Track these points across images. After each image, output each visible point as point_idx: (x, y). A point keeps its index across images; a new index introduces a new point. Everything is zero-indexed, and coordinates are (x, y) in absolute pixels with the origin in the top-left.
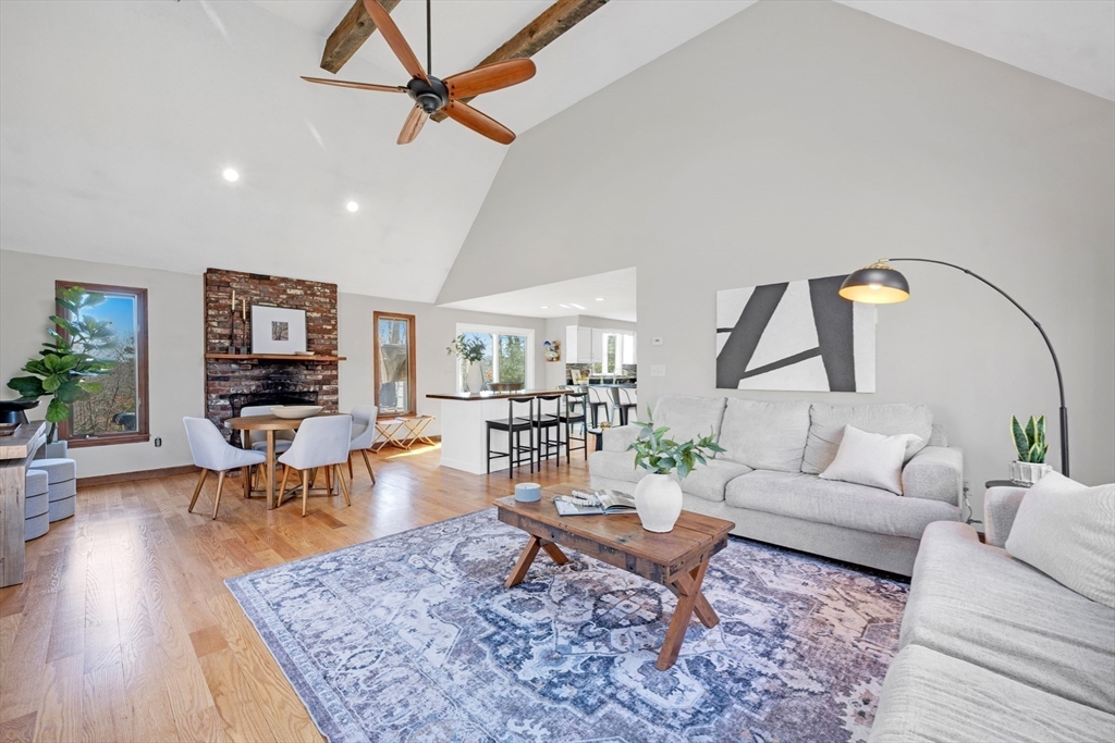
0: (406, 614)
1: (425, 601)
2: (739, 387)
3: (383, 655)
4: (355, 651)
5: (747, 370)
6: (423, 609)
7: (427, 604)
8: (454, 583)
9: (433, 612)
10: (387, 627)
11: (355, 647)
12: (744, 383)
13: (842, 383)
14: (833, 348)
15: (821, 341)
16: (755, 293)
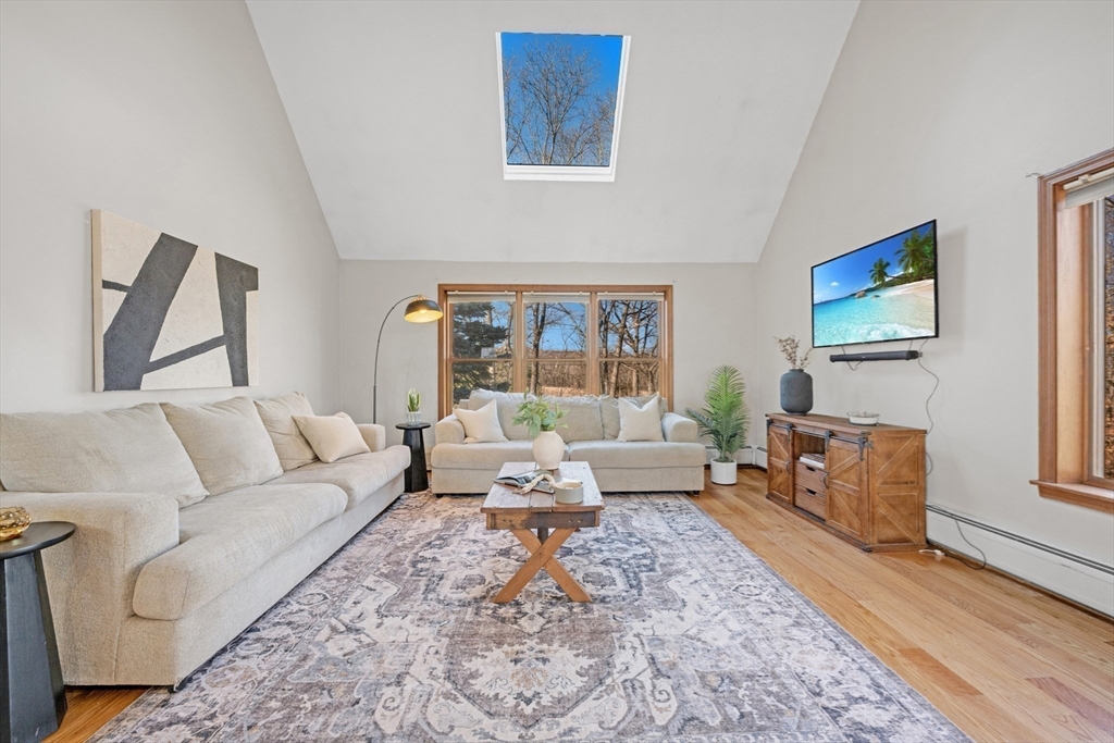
0: (707, 612)
1: (682, 619)
2: (142, 387)
3: (733, 588)
4: (757, 598)
5: (153, 358)
6: (688, 613)
7: (681, 614)
8: (637, 626)
9: (680, 604)
10: (726, 607)
11: (757, 601)
12: (149, 380)
13: (240, 377)
14: (234, 338)
15: (226, 330)
16: (160, 242)
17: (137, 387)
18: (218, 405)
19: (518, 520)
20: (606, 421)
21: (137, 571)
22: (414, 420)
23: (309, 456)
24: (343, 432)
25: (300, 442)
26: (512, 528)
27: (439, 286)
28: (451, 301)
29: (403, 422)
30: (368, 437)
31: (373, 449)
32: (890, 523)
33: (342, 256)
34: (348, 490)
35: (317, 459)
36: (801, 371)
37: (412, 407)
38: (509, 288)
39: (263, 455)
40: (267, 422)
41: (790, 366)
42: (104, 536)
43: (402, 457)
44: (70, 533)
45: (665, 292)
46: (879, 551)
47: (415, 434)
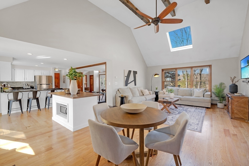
5: (128, 83)
13: (135, 85)
14: (135, 80)
15: (134, 79)
16: (129, 71)
17: (127, 86)
18: (133, 88)
19: (162, 102)
20: (192, 93)
21: (129, 100)
22: (157, 91)
23: (142, 94)
24: (146, 92)
25: (141, 92)
26: (161, 103)
27: (162, 69)
28: (164, 72)
29: (155, 91)
30: (150, 93)
31: (150, 94)
32: (238, 114)
33: (148, 66)
34: (146, 98)
35: (143, 95)
36: (235, 84)
37: (157, 89)
38: (174, 68)
39: (138, 94)
40: (138, 90)
41: (232, 83)
42: (127, 97)
43: (154, 96)
44: (125, 97)
45: (210, 66)
46: (234, 119)
47: (157, 93)
